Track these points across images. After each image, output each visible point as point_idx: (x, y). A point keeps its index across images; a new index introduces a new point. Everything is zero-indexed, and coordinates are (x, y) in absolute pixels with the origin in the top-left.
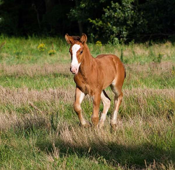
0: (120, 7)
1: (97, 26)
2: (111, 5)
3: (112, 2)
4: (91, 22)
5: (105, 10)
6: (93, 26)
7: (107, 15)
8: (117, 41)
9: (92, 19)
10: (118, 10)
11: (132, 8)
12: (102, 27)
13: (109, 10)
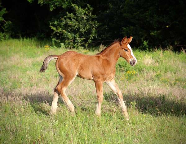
0: (75, 17)
1: (57, 32)
2: (66, 15)
3: (68, 12)
4: (52, 29)
5: (62, 19)
6: (54, 32)
7: (64, 23)
8: (63, 46)
9: (53, 27)
10: (73, 19)
11: (86, 18)
12: (61, 33)
13: (65, 19)
